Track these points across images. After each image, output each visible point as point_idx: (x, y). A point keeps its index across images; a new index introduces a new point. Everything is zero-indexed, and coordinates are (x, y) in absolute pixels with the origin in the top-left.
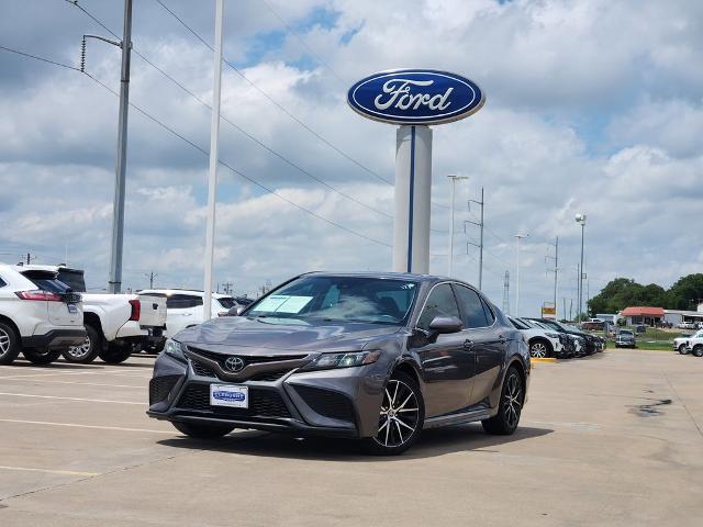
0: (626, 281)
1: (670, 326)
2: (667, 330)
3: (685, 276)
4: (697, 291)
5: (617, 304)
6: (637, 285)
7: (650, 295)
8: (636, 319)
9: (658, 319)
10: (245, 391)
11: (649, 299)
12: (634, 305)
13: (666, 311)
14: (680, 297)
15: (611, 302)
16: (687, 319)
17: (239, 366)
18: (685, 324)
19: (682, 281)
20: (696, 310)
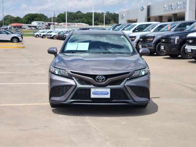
0: (10, 16)
1: (25, 29)
2: (24, 30)
3: (27, 14)
4: (31, 18)
5: (8, 23)
6: (13, 17)
7: (17, 20)
8: (15, 27)
9: (21, 27)
10: (109, 90)
11: (17, 21)
12: (13, 23)
13: (23, 24)
14: (26, 20)
15: (6, 22)
16: (29, 26)
17: (103, 79)
18: (29, 28)
19: (26, 16)
20: (31, 24)
